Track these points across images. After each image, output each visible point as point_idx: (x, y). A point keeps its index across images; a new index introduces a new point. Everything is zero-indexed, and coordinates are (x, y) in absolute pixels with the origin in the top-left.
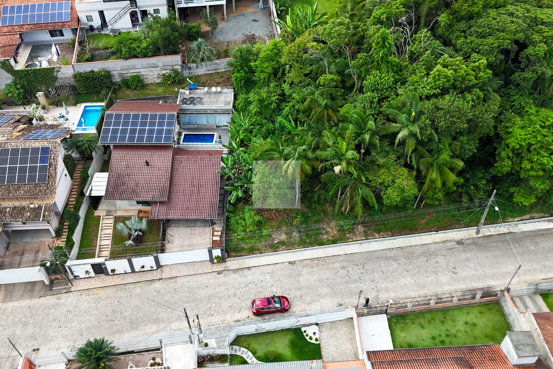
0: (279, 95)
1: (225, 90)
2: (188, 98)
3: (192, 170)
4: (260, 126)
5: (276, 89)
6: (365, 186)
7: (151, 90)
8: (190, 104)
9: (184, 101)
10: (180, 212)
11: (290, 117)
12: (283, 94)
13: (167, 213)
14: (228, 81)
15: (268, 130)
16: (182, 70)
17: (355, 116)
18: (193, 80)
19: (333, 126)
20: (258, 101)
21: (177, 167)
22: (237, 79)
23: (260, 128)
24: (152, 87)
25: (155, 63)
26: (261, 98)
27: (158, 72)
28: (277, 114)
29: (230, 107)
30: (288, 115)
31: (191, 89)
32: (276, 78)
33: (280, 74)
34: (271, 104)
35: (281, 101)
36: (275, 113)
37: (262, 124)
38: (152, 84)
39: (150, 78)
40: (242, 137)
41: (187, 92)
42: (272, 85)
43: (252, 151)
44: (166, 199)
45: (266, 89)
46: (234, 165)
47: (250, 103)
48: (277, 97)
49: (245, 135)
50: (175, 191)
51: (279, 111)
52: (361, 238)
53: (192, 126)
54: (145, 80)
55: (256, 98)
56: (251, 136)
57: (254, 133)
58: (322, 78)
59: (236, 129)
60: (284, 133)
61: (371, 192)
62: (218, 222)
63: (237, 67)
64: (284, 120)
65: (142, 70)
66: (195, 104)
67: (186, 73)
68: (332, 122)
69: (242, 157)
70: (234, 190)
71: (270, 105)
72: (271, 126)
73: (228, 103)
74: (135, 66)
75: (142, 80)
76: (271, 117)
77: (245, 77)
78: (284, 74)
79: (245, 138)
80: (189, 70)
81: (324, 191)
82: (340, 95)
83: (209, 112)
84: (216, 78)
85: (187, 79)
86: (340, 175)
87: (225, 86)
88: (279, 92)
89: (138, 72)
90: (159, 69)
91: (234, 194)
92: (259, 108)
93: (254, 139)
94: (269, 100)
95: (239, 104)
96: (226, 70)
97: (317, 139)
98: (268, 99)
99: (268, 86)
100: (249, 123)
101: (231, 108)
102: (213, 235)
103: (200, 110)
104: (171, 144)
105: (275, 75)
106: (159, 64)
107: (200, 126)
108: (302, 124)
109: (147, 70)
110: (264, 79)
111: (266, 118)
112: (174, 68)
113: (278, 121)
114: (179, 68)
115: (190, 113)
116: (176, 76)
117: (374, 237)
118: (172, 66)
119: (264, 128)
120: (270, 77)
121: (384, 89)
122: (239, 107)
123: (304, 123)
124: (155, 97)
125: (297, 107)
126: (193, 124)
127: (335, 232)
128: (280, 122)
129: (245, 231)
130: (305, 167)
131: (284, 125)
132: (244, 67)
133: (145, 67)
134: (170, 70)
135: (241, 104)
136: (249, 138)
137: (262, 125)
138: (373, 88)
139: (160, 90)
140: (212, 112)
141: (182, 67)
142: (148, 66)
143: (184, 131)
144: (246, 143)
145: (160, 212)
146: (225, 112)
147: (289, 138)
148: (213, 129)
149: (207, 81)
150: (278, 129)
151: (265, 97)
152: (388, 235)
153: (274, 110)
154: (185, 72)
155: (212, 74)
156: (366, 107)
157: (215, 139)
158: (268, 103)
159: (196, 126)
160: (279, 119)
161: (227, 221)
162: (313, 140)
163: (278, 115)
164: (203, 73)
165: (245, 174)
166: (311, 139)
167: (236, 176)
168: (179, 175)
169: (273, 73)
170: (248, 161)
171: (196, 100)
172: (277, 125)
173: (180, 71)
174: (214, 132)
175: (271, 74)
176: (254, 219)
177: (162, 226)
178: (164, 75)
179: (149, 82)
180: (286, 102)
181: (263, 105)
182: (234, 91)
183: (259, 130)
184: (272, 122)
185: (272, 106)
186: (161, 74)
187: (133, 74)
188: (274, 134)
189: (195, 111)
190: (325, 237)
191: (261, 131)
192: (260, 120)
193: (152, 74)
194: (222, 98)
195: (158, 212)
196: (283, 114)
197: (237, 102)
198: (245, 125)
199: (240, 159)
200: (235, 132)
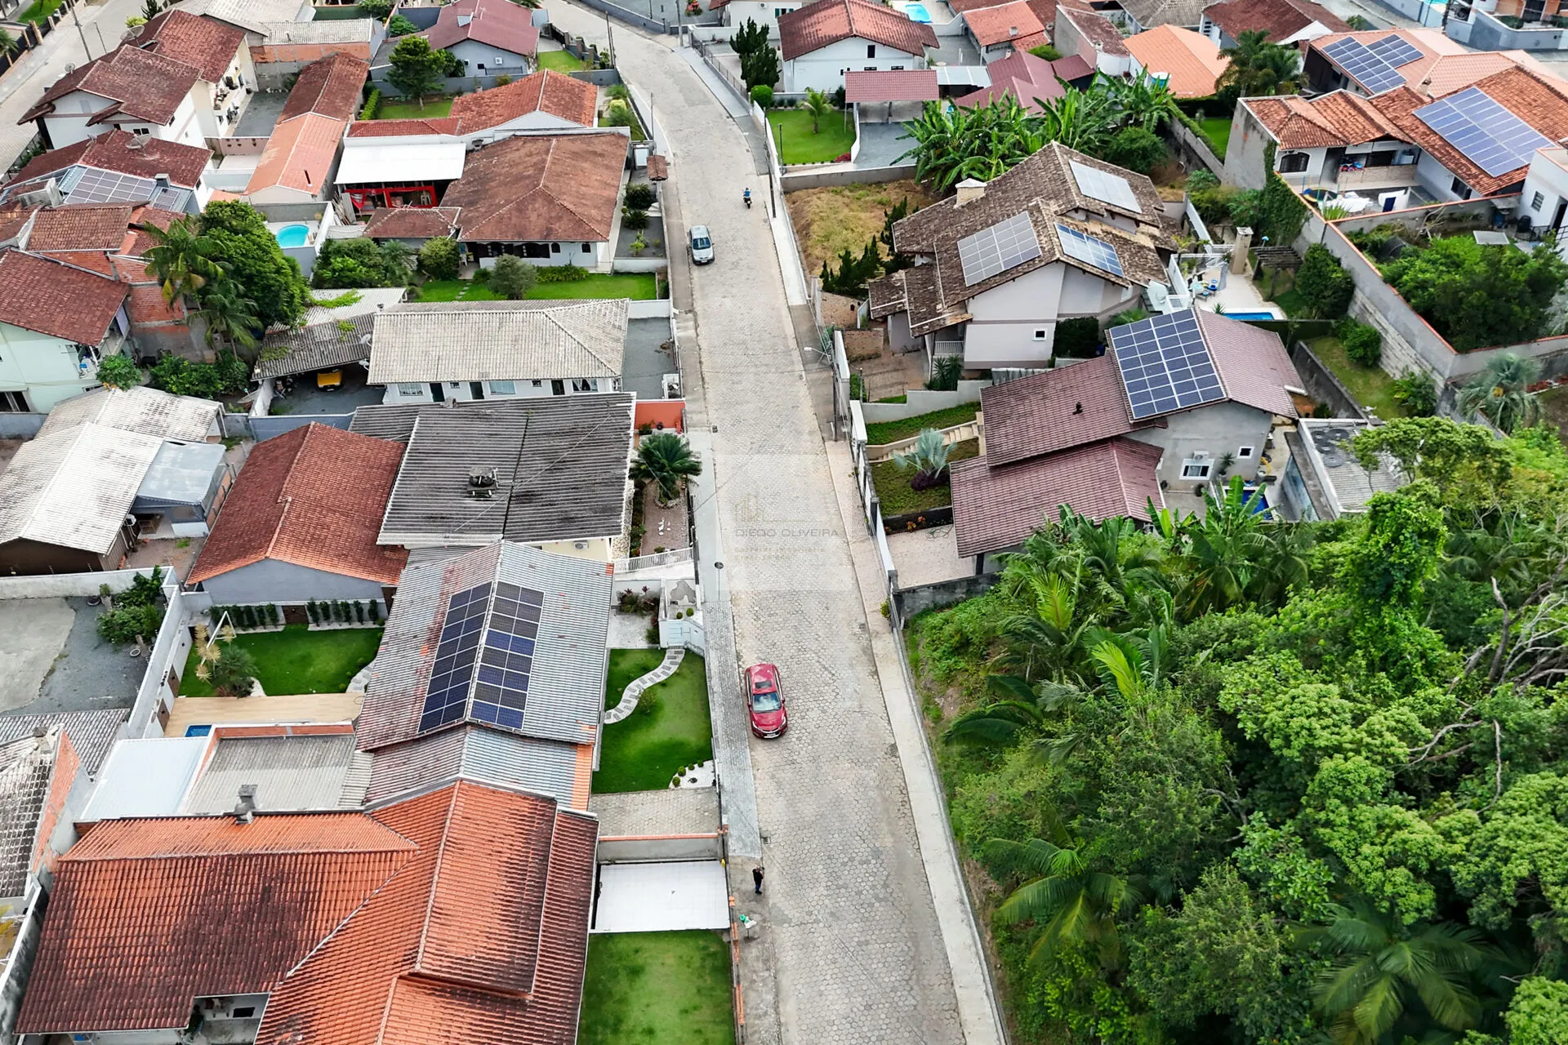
16: (1442, 395)
25: (1415, 335)
27: (1408, 361)
38: (1388, 376)
39: (1393, 361)
54: (1384, 359)
65: (1390, 329)
67: (1444, 407)
74: (1387, 309)
75: (1380, 355)
80: (1452, 405)
89: (1383, 328)
90: (1413, 353)
106: (1418, 341)
109: (1397, 338)
112: (1434, 378)
114: (1440, 383)
118: (1434, 369)
133: (1398, 326)
134: (1426, 375)
141: (1446, 388)
142: (1402, 330)
154: (1444, 403)
173: (1438, 391)
178: (1413, 376)
179: (1387, 370)
186: (1410, 370)
187: (1377, 327)
193: (1399, 354)
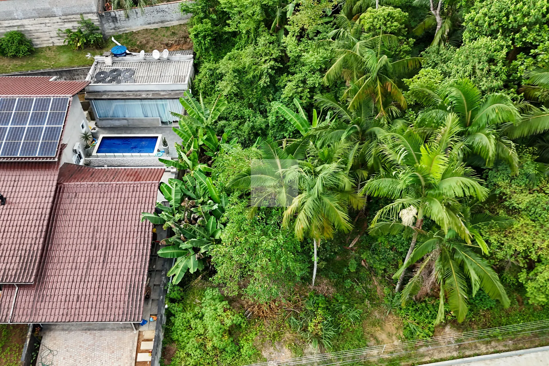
0: (275, 60)
1: (178, 56)
2: (108, 71)
3: (94, 213)
4: (239, 121)
5: (271, 49)
6: (473, 254)
7: (47, 59)
8: (110, 81)
9: (100, 78)
10: (62, 307)
11: (296, 101)
12: (283, 59)
13: (35, 311)
14: (186, 42)
15: (253, 128)
16: (101, 22)
17: (455, 92)
18: (122, 41)
19: (397, 118)
20: (234, 72)
21: (66, 205)
22: (198, 34)
23: (240, 124)
24: (49, 54)
25: (49, 9)
26: (241, 66)
27: (57, 26)
28: (271, 97)
29: (184, 86)
30: (291, 98)
31: (116, 55)
32: (269, 28)
33: (276, 21)
34: (260, 78)
35: (280, 72)
36: (268, 96)
37: (242, 117)
38: (49, 48)
39: (45, 37)
40: (201, 143)
41: (108, 61)
42: (261, 41)
43: (220, 171)
44: (32, 280)
45: (250, 49)
46: (182, 200)
47: (221, 77)
48: (272, 63)
49: (206, 139)
50: (56, 260)
51: (275, 92)
52: (449, 355)
53: (117, 123)
54: (36, 42)
55: (232, 66)
56: (219, 140)
57: (225, 135)
58: (366, 15)
59: (191, 128)
60: (286, 135)
61: (489, 269)
62: (151, 319)
63: (197, 14)
64: (284, 108)
65: (25, 22)
66: (119, 82)
67: (109, 28)
68: (394, 108)
69: (201, 184)
70: (179, 255)
71: (257, 78)
72: (259, 120)
73: (182, 80)
74: (10, 13)
75: (30, 42)
76: (260, 103)
77: (212, 31)
78: (284, 20)
79: (207, 144)
80: (113, 22)
81: (369, 252)
82: (406, 52)
83: (144, 96)
84: (164, 36)
85: (113, 39)
86: (413, 227)
87: (181, 49)
88: (276, 53)
89: (18, 26)
90: (56, 19)
91: (181, 263)
92: (235, 84)
93: (225, 147)
94: (255, 70)
95: (200, 81)
96: (182, 22)
97: (357, 146)
98: (254, 67)
99: (256, 44)
100: (215, 115)
101: (186, 87)
102: (138, 350)
103: (127, 93)
104: (54, 158)
105: (268, 25)
106: (55, 9)
107: (131, 122)
108: (322, 115)
109: (35, 22)
110: (248, 32)
111: (250, 106)
112: (85, 19)
113: (273, 111)
114: (94, 18)
115: (109, 97)
116: (92, 33)
117: (477, 352)
118: (81, 14)
119: (246, 124)
120: (258, 27)
121: (525, 25)
122: (201, 87)
123: (325, 113)
124: (52, 70)
125: (310, 81)
126: (119, 120)
127: (396, 343)
128: (277, 112)
129: (202, 346)
130: (337, 215)
131: (285, 119)
132: (209, 13)
133: (29, 15)
134: (79, 22)
135: (204, 81)
136: (215, 145)
137: (242, 119)
138: (494, 27)
139: (64, 59)
140: (150, 96)
141: (101, 16)
142: (34, 14)
143: (104, 131)
144: (210, 154)
145: (18, 307)
146: (174, 96)
147: (296, 146)
148: (155, 128)
149: (148, 43)
150: (274, 126)
151: (247, 64)
152: (505, 346)
153: (265, 90)
154: (106, 26)
155: (156, 29)
156: (478, 72)
157: (157, 147)
158: (254, 77)
159: (125, 122)
160: (276, 106)
161: (168, 321)
162: (350, 149)
163: (274, 99)
164: (140, 28)
165: (203, 221)
166: (346, 145)
167: (182, 226)
168: (67, 223)
169: (263, 21)
170: (212, 193)
171: (122, 75)
172: (272, 119)
173: (97, 23)
174: (157, 133)
175: (260, 22)
176: (222, 323)
177: (29, 333)
178: (69, 31)
179: (45, 45)
180: (289, 73)
181: (245, 79)
182: (194, 58)
183: (237, 128)
184: (261, 113)
185: (261, 83)
186: (64, 30)
187: (12, 29)
188: (264, 135)
189: (118, 95)
190: (375, 352)
191: (241, 130)
192: (240, 110)
193: (46, 29)
194: (171, 70)
195: (15, 308)
196: (283, 96)
197: (198, 77)
198: (207, 119)
199: (198, 187)
200: (190, 132)
